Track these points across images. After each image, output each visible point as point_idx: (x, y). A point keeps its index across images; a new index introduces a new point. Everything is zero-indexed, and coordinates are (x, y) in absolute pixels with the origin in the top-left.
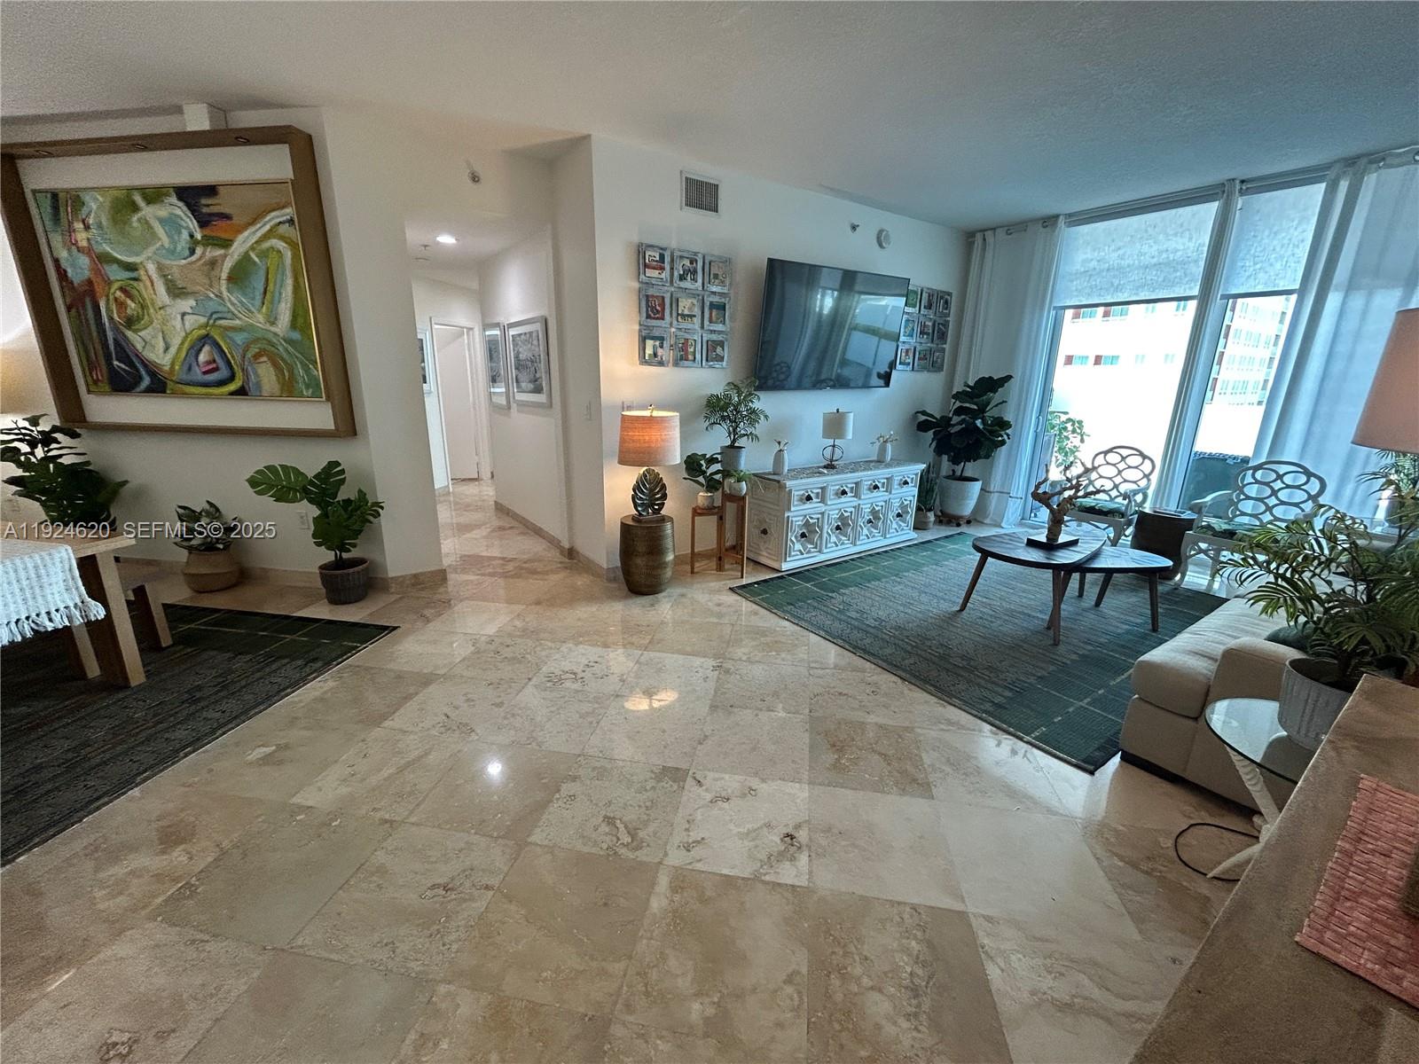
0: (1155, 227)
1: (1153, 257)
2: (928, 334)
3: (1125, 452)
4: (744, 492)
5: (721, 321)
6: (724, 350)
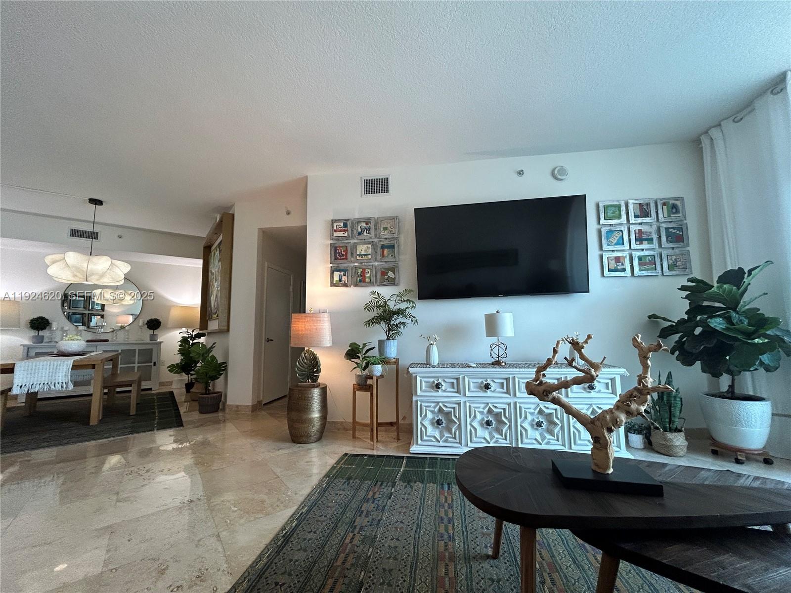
2: (650, 240)
4: (378, 374)
5: (392, 256)
6: (394, 274)
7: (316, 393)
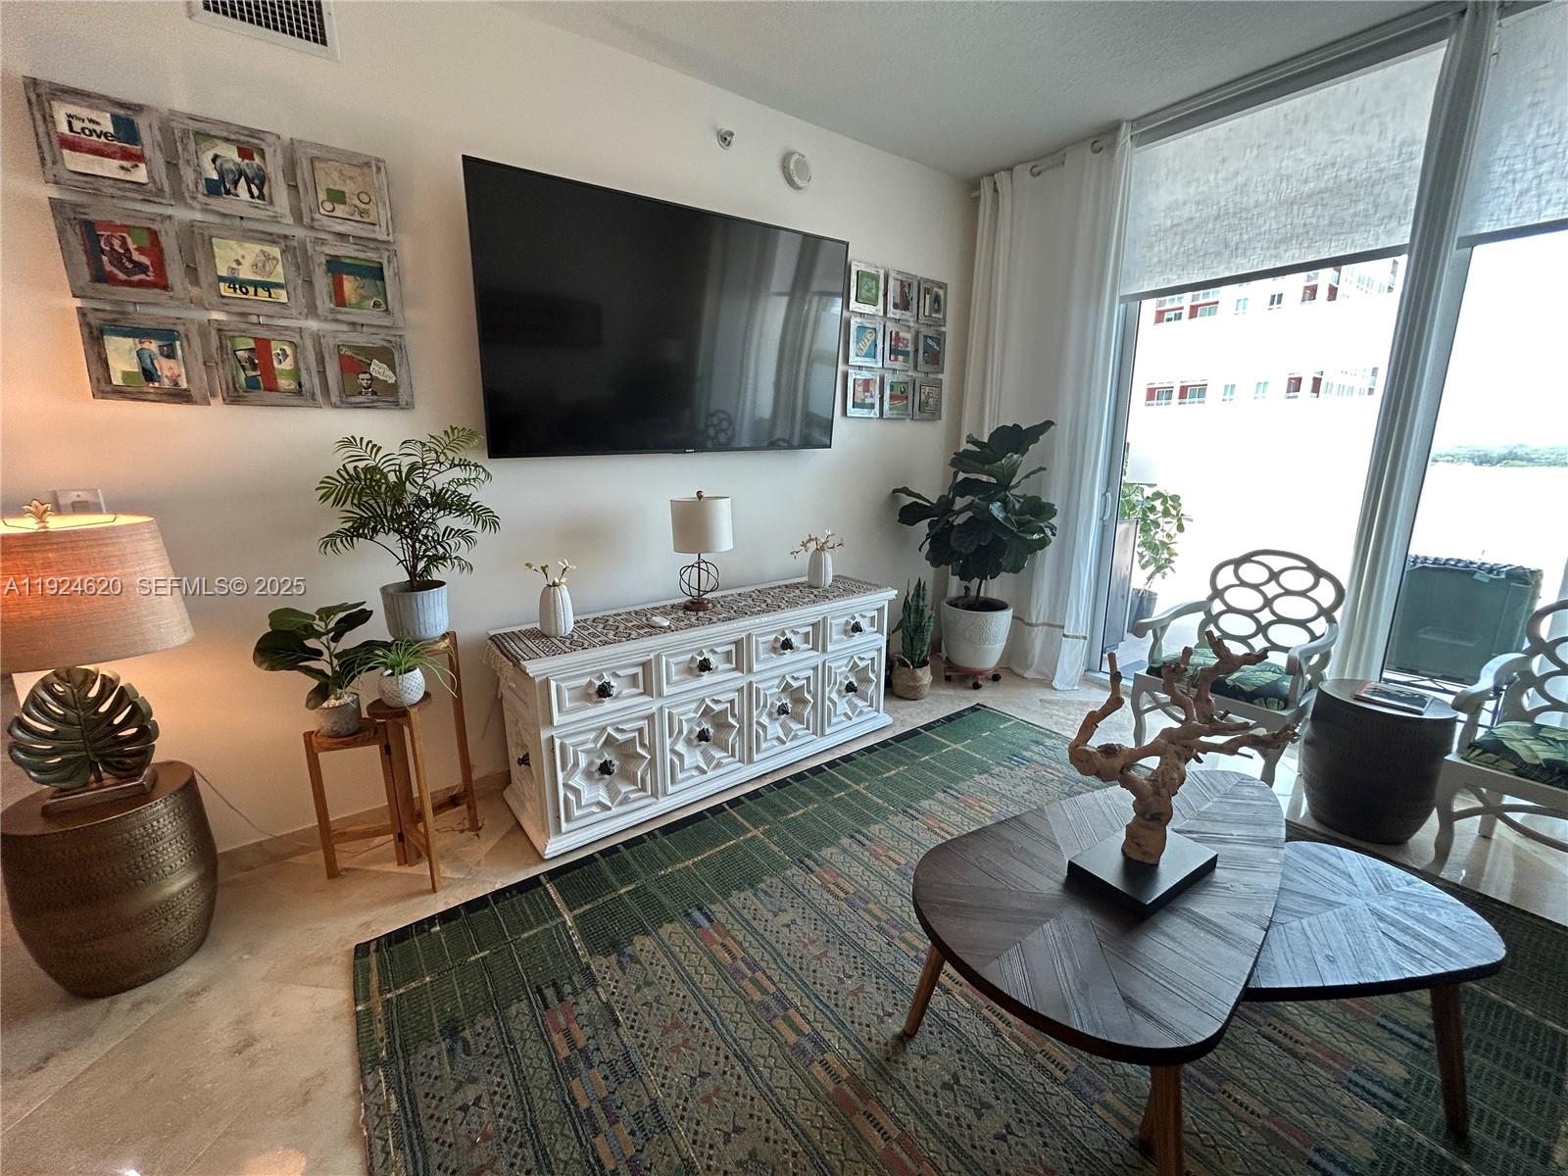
0: (1306, 121)
1: (1306, 181)
2: (906, 354)
3: (1277, 563)
4: (418, 695)
5: (376, 305)
6: (393, 369)
7: (161, 817)
